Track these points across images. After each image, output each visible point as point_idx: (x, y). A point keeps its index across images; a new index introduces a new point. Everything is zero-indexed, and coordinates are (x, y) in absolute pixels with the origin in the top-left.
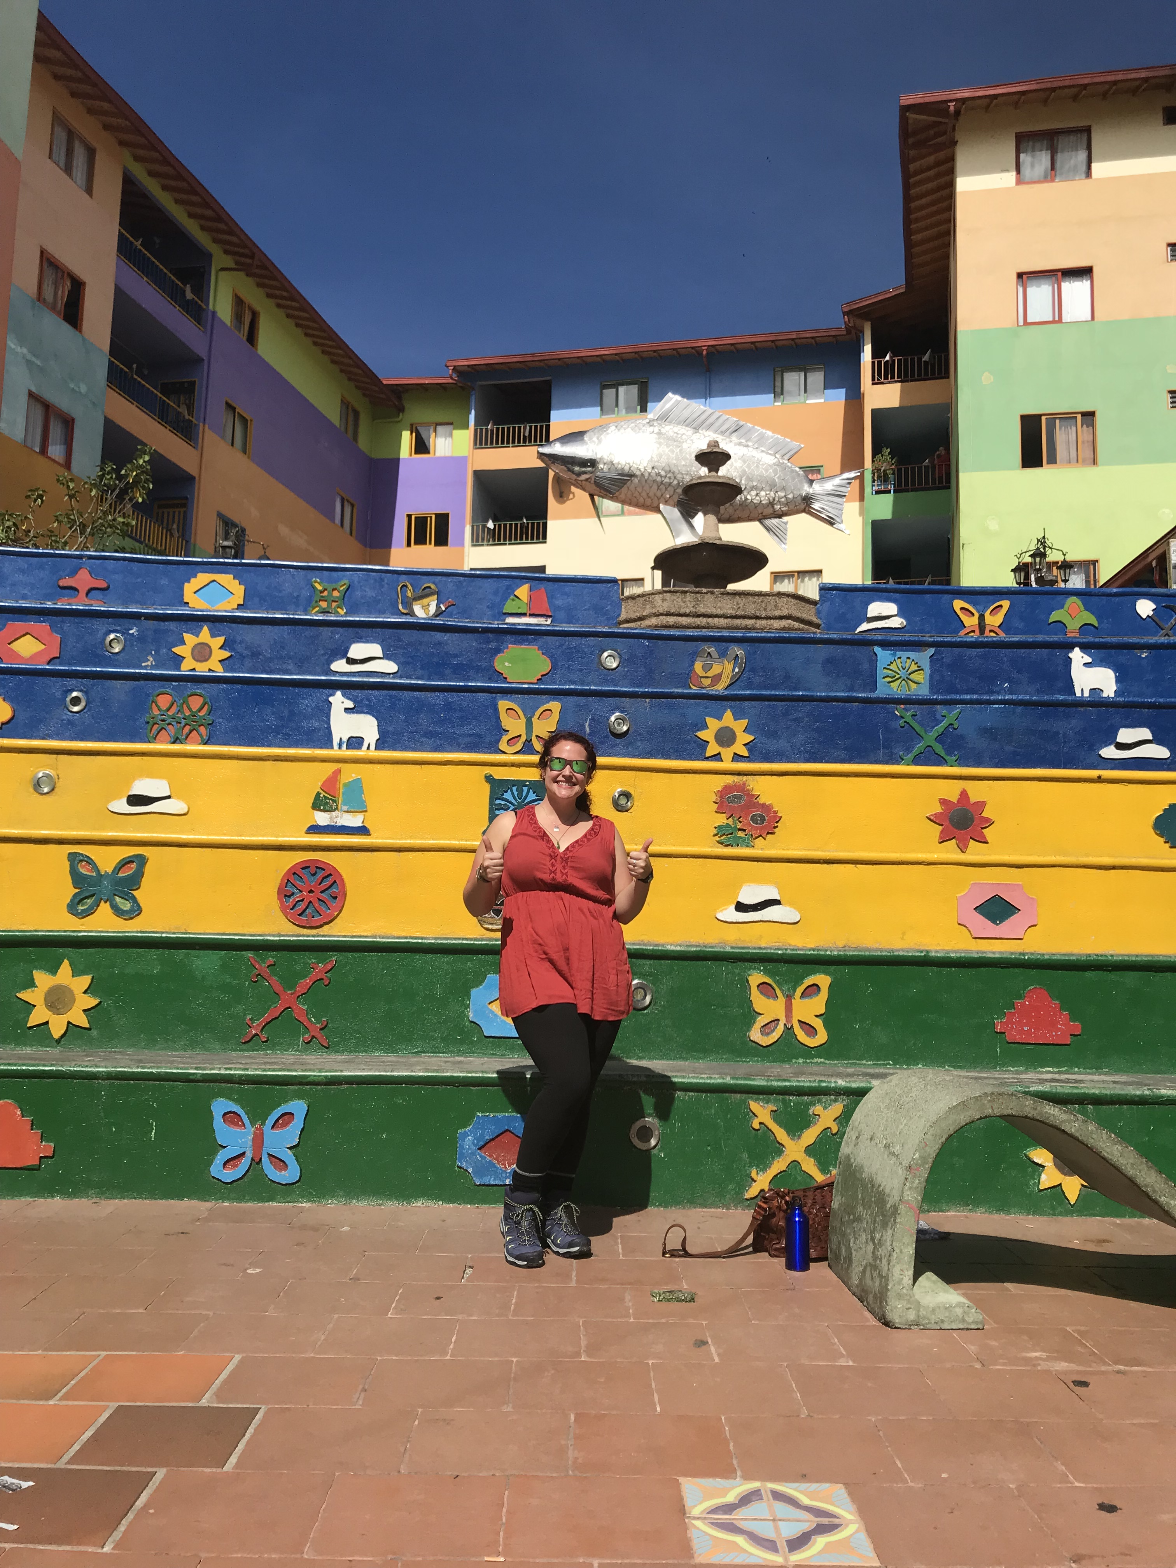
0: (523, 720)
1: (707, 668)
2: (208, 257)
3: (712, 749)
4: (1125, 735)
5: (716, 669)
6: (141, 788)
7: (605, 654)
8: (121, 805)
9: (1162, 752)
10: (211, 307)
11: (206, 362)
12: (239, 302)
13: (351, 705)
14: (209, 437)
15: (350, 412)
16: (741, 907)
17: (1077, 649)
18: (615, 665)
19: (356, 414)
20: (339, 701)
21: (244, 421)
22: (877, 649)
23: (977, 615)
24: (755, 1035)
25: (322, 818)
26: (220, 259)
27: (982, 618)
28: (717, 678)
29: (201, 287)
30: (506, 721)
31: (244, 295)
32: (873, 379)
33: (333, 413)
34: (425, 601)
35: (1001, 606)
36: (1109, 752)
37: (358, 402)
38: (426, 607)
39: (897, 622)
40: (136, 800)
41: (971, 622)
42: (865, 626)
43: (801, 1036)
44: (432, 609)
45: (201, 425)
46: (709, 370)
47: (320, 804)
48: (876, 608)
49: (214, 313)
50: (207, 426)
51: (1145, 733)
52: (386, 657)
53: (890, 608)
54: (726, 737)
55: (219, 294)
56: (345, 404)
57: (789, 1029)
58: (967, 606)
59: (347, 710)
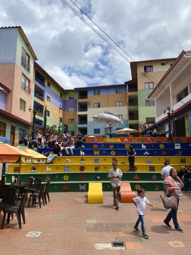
8: (66, 161)
9: (149, 154)
11: (45, 91)
12: (48, 83)
17: (142, 144)
18: (103, 146)
20: (81, 151)
22: (125, 144)
26: (46, 78)
28: (112, 147)
29: (44, 82)
32: (128, 91)
33: (59, 95)
36: (144, 154)
37: (62, 93)
39: (127, 141)
42: (124, 141)
45: (44, 99)
46: (108, 89)
47: (81, 161)
49: (45, 85)
51: (147, 152)
54: (113, 153)
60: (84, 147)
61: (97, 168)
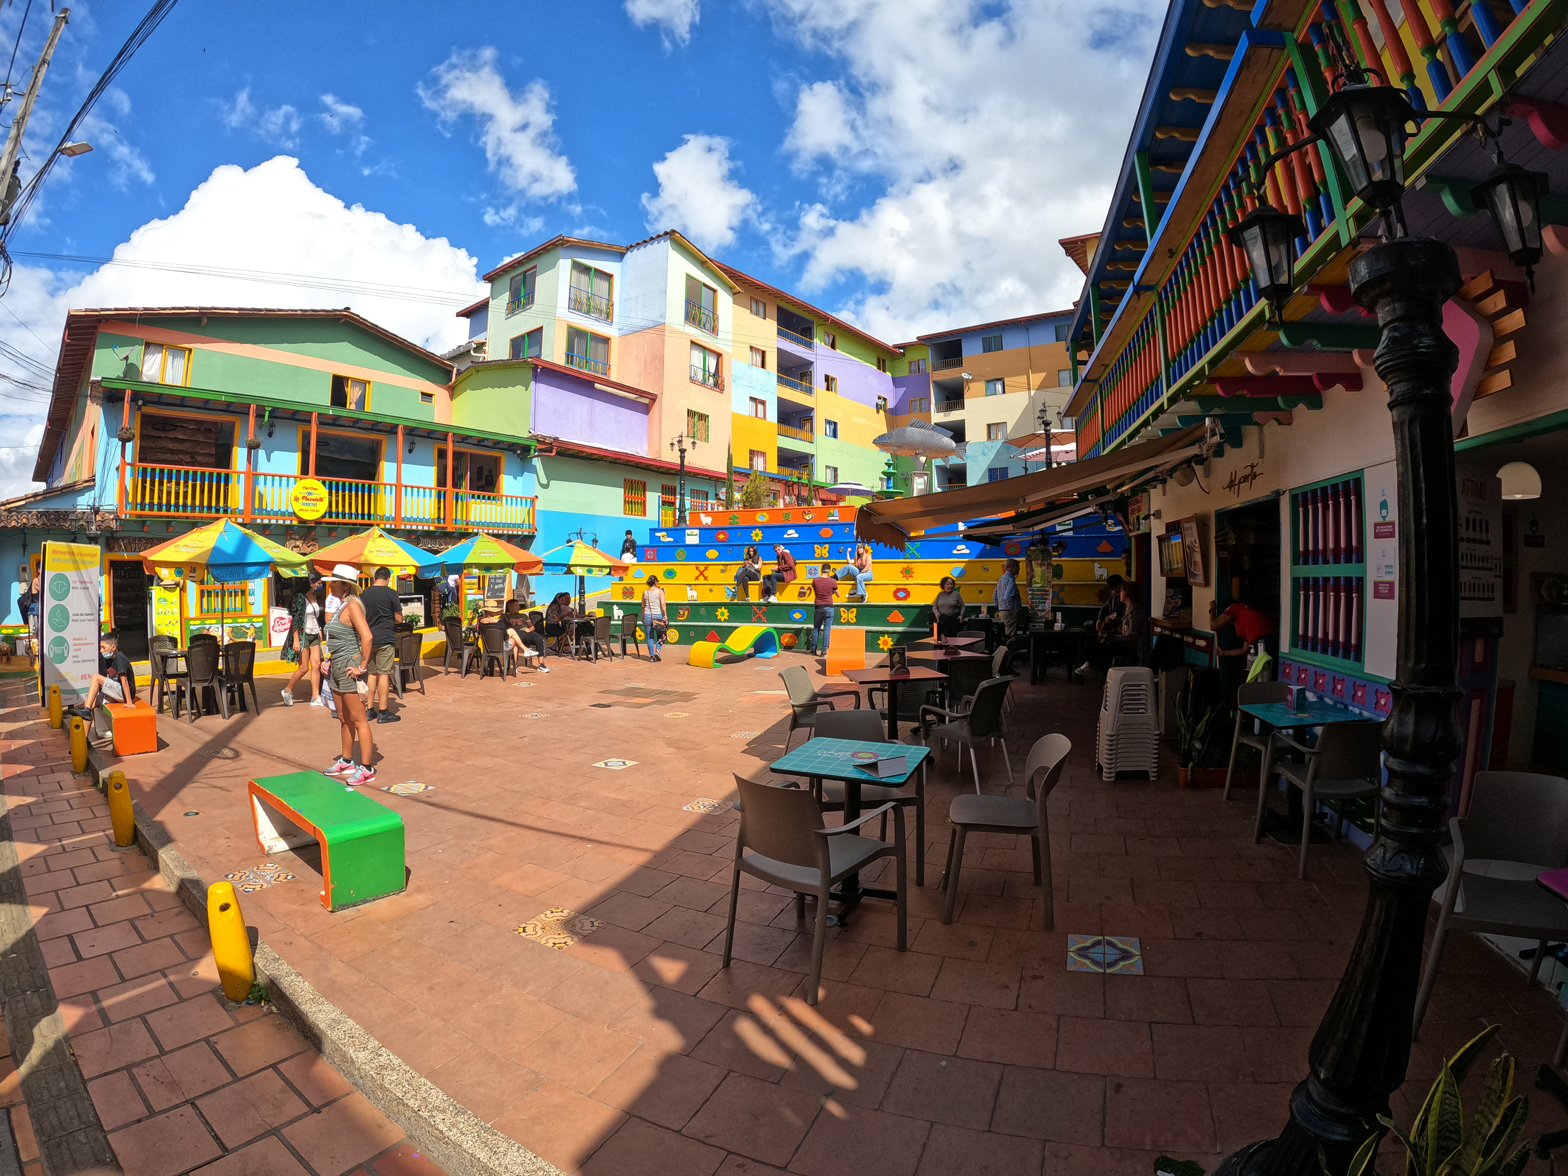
2: (813, 324)
4: (959, 547)
10: (815, 340)
11: (813, 362)
12: (826, 334)
14: (819, 390)
15: (881, 361)
19: (884, 361)
21: (834, 380)
26: (817, 321)
29: (810, 336)
31: (828, 331)
37: (884, 356)
45: (815, 387)
46: (1027, 329)
50: (818, 387)
55: (819, 334)
56: (878, 359)
60: (797, 535)
61: (805, 593)
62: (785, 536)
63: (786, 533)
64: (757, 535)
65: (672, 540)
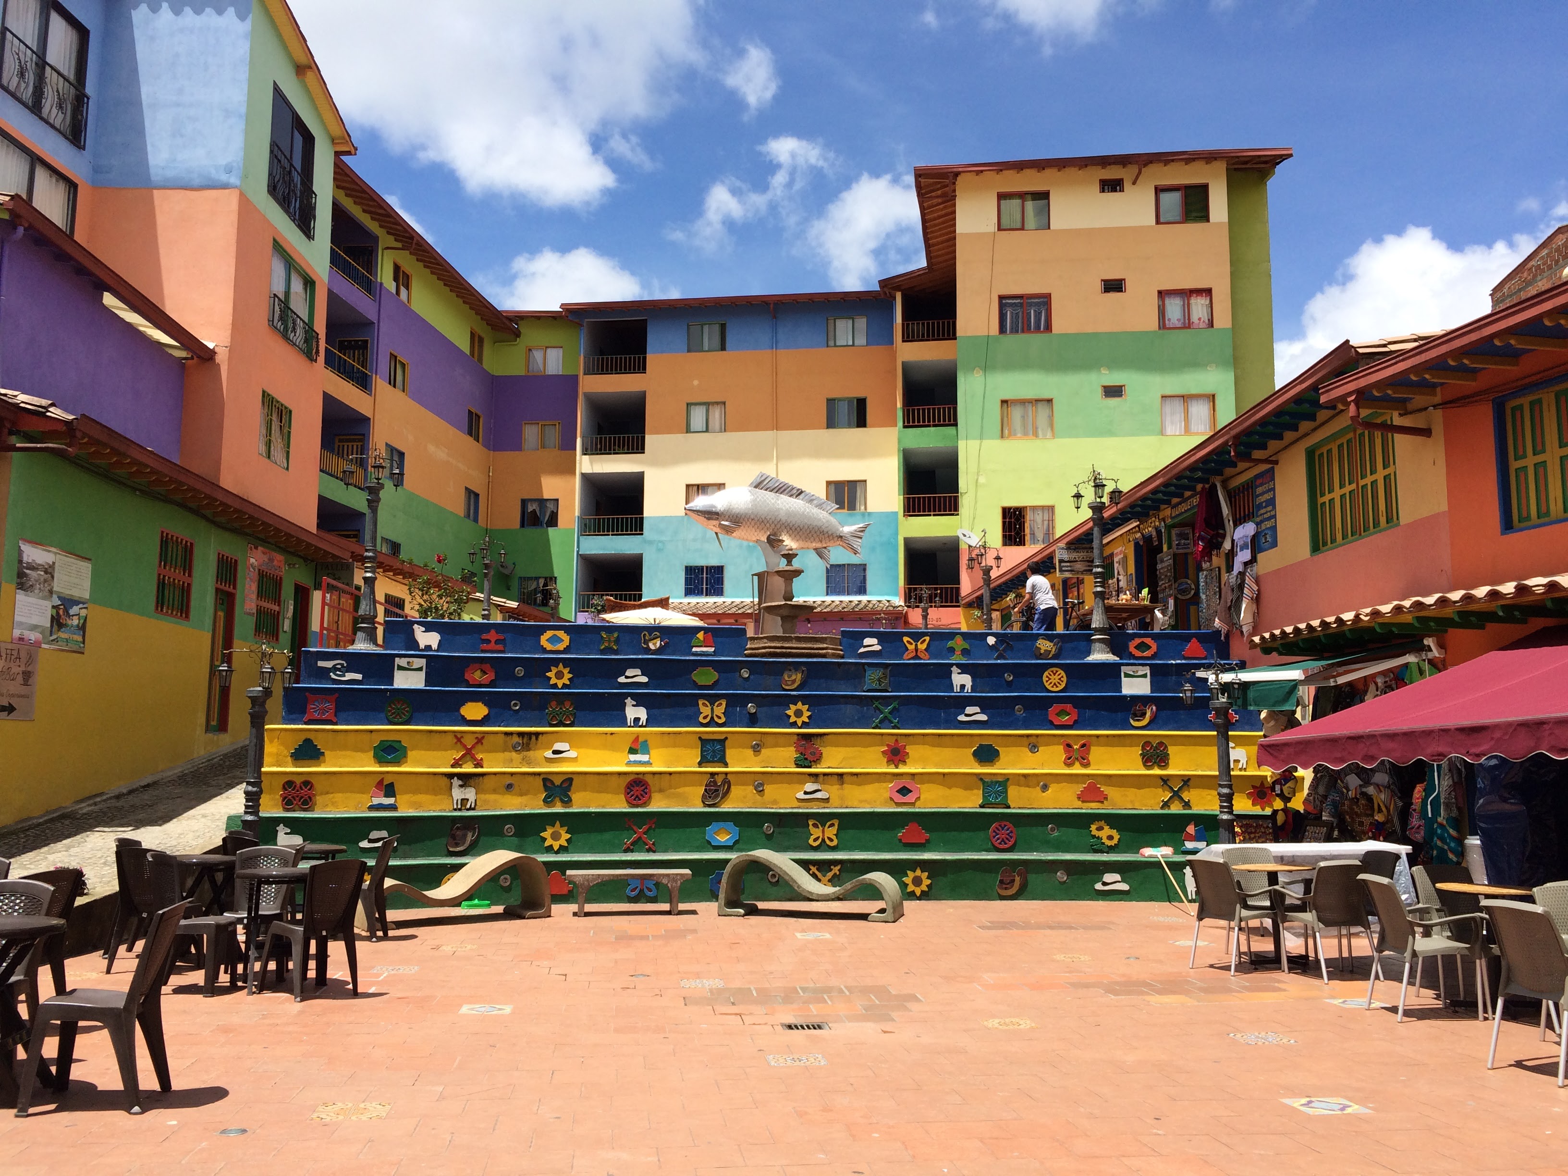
0: (710, 707)
1: (790, 676)
2: (376, 239)
3: (793, 719)
5: (794, 677)
6: (558, 746)
7: (742, 671)
8: (549, 754)
9: (984, 717)
10: (379, 280)
11: (376, 325)
12: (397, 268)
13: (635, 703)
14: (380, 384)
15: (476, 340)
16: (806, 793)
17: (954, 667)
18: (747, 676)
19: (481, 340)
20: (629, 701)
21: (403, 366)
22: (866, 667)
23: (914, 644)
24: (811, 841)
25: (633, 757)
26: (385, 239)
27: (916, 645)
28: (794, 681)
29: (370, 264)
30: (702, 708)
31: (400, 262)
32: (903, 337)
33: (463, 343)
34: (655, 641)
35: (925, 640)
36: (962, 718)
37: (483, 330)
38: (655, 644)
39: (878, 648)
40: (556, 752)
41: (911, 647)
42: (862, 650)
43: (828, 842)
44: (658, 645)
45: (374, 376)
46: (775, 317)
47: (632, 751)
48: (867, 641)
49: (381, 284)
50: (378, 376)
51: (977, 709)
52: (643, 674)
53: (874, 641)
54: (798, 713)
55: (384, 267)
56: (473, 335)
57: (823, 840)
58: (909, 639)
59: (633, 706)
60: (645, 679)
61: (717, 791)
62: (622, 680)
63: (622, 674)
64: (559, 675)
65: (359, 677)
